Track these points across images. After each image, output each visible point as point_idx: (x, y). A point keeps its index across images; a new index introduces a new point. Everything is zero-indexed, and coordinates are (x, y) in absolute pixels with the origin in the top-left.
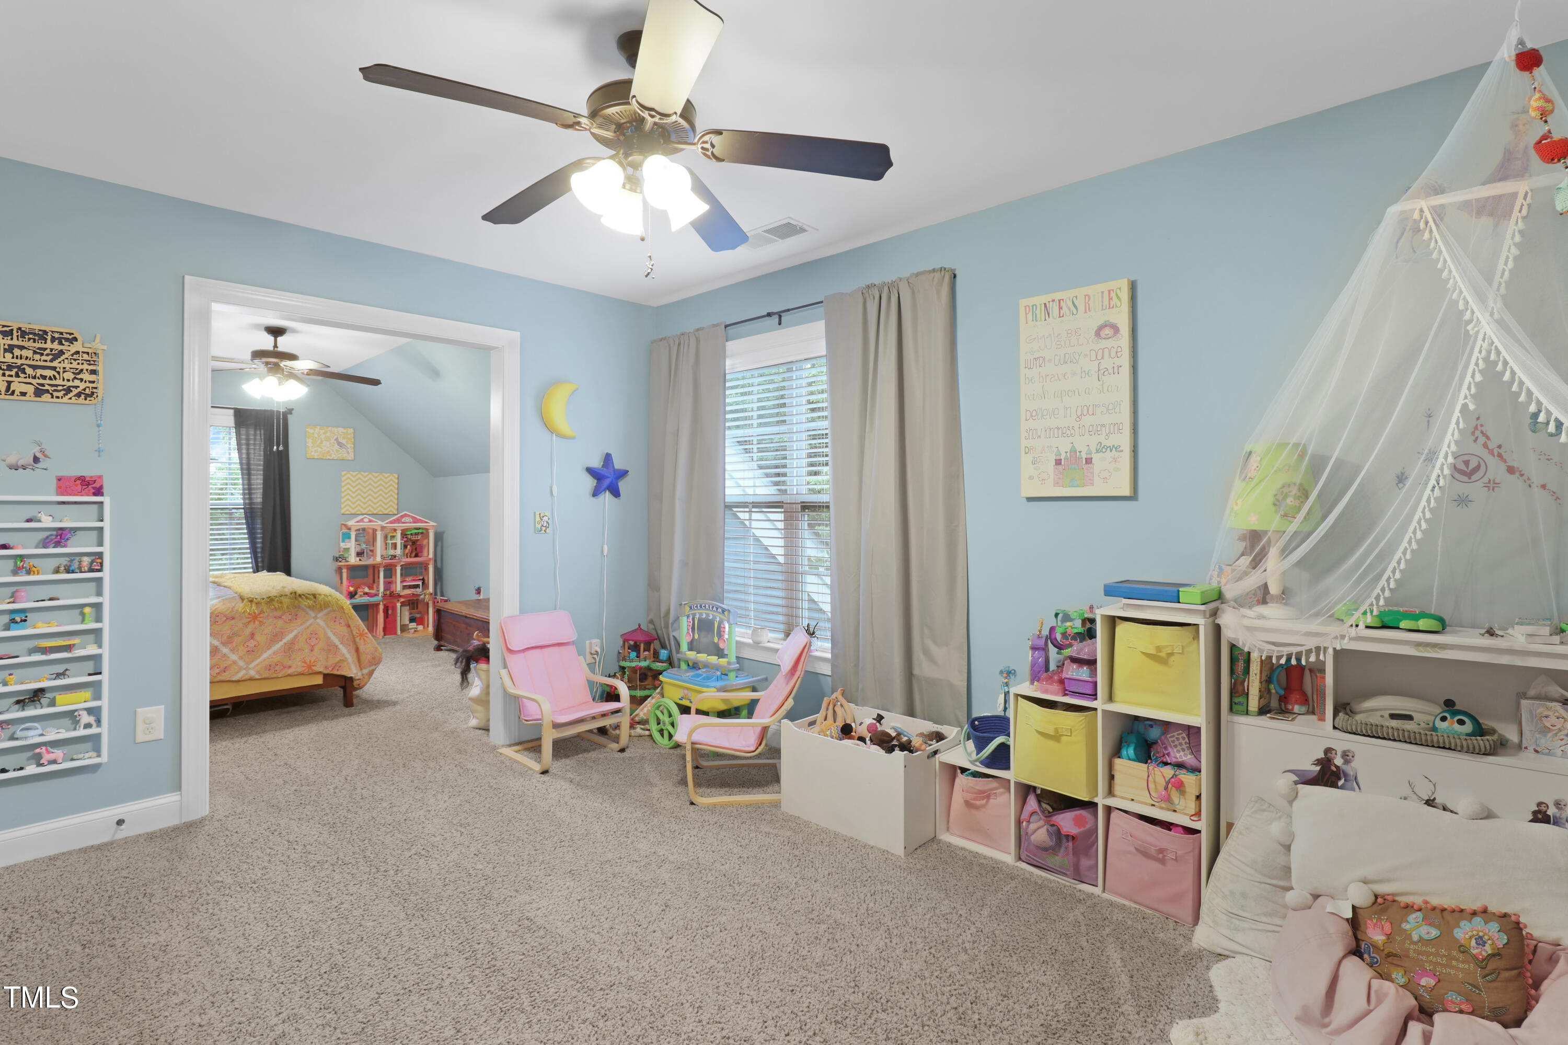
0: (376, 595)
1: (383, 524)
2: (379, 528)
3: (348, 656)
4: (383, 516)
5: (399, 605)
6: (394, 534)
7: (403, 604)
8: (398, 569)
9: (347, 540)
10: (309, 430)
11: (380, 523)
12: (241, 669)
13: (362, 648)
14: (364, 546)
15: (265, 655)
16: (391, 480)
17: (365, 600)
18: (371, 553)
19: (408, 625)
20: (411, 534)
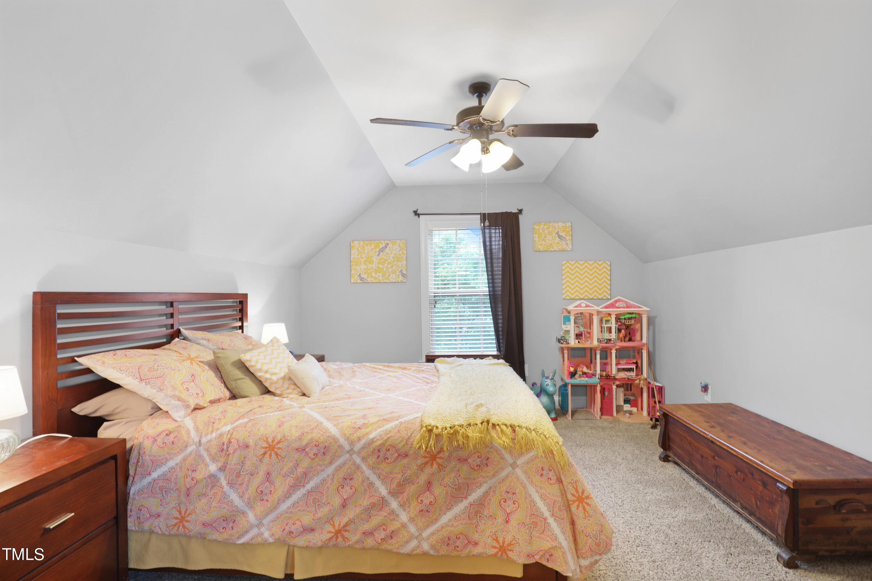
0: (594, 375)
1: (599, 308)
2: (595, 313)
3: (562, 538)
4: (598, 301)
5: (614, 387)
6: (609, 318)
7: (618, 386)
8: (614, 352)
9: (567, 323)
10: (535, 227)
11: (596, 308)
12: (412, 537)
13: (580, 523)
14: (582, 329)
15: (444, 519)
16: (605, 267)
17: (584, 380)
18: (588, 335)
19: (622, 406)
20: (625, 319)
